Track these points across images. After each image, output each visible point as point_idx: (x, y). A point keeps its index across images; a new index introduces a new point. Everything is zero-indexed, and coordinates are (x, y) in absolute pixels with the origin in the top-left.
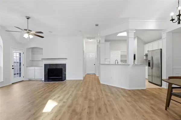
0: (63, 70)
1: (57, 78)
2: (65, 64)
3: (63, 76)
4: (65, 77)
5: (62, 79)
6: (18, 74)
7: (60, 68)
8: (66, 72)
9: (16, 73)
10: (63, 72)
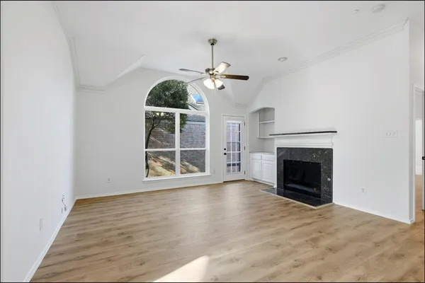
0: (324, 167)
1: (305, 189)
2: (330, 151)
3: (324, 188)
4: (330, 194)
5: (319, 196)
6: (234, 165)
7: (315, 161)
8: (331, 177)
9: (232, 163)
10: (323, 175)
